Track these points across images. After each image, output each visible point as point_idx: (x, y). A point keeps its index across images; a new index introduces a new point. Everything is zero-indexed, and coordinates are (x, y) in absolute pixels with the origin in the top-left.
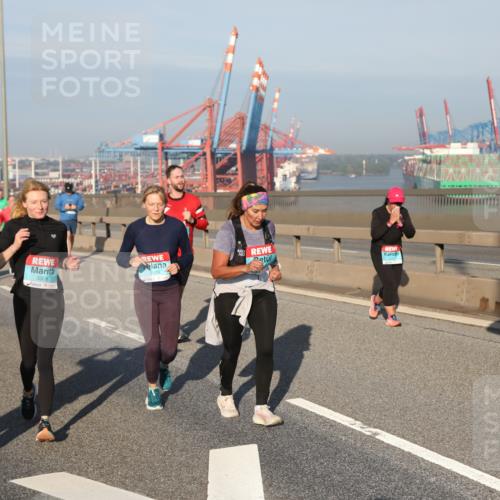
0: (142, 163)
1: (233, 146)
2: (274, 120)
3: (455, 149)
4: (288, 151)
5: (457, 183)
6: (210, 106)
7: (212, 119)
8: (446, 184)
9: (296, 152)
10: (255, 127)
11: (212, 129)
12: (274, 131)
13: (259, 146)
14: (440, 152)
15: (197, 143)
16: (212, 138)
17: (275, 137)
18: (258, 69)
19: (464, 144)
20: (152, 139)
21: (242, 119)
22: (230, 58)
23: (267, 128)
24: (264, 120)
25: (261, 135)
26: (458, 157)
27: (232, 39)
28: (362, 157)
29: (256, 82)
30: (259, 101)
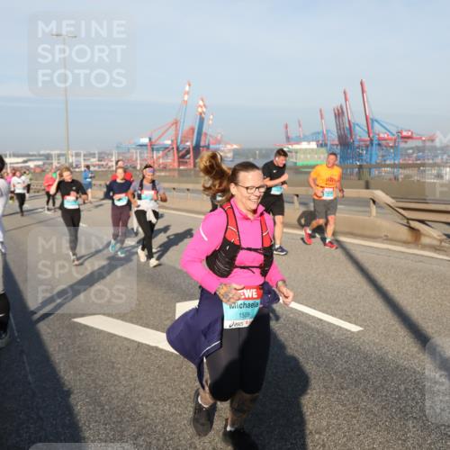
0: (140, 153)
1: (188, 144)
2: (210, 130)
3: (304, 145)
4: (217, 146)
5: (305, 163)
6: (176, 123)
7: (177, 130)
8: (300, 163)
9: (221, 147)
10: (200, 134)
11: (177, 135)
12: (211, 136)
13: (202, 144)
14: (296, 147)
15: (169, 142)
16: (177, 139)
17: (211, 139)
18: (201, 103)
19: (309, 142)
20: (145, 141)
21: (193, 129)
22: (186, 98)
23: (206, 134)
24: (204, 130)
25: (203, 138)
26: (306, 149)
27: (187, 88)
28: (257, 149)
29: (200, 110)
30: (202, 120)
